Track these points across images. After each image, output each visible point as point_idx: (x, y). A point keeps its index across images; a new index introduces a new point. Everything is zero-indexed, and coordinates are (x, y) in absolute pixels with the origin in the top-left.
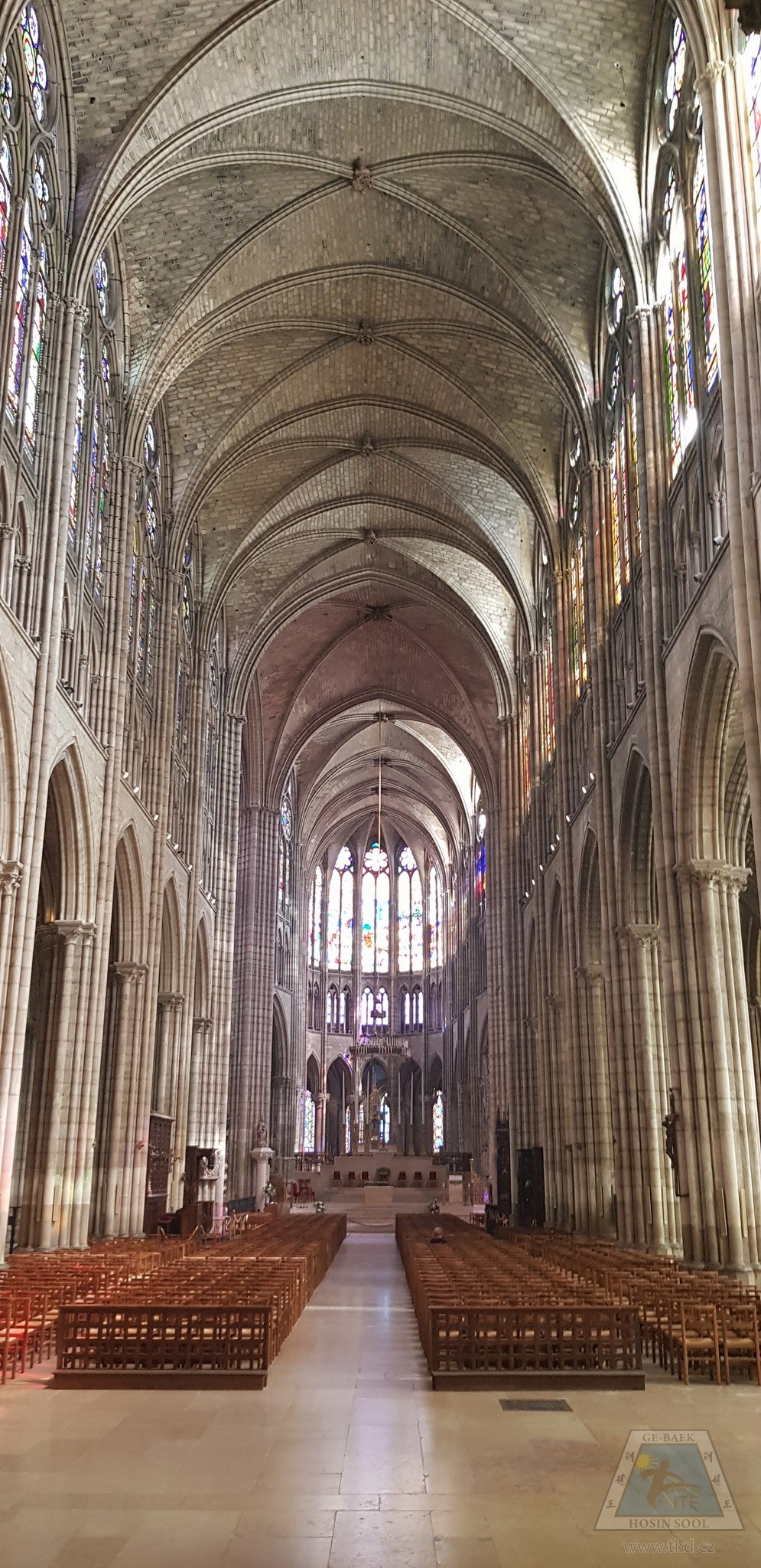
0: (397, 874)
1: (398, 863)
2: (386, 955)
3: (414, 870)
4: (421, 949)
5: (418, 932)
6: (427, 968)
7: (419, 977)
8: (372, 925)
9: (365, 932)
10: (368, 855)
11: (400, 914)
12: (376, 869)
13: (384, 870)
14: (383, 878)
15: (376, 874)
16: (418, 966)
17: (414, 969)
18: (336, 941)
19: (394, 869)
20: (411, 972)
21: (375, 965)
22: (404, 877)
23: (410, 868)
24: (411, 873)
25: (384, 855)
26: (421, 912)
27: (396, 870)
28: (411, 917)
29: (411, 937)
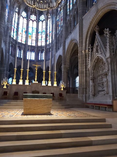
0: (39, 22)
1: (39, 19)
2: (35, 42)
3: (44, 20)
4: (44, 40)
5: (44, 36)
6: (46, 44)
7: (44, 47)
8: (31, 33)
9: (29, 35)
10: (31, 16)
11: (39, 31)
12: (33, 20)
13: (35, 20)
14: (35, 22)
15: (33, 21)
16: (43, 44)
17: (42, 45)
18: (21, 35)
19: (38, 20)
20: (41, 46)
21: (32, 43)
22: (41, 23)
23: (42, 20)
24: (42, 21)
25: (35, 17)
26: (45, 31)
27: (39, 21)
28: (42, 32)
29: (42, 37)
